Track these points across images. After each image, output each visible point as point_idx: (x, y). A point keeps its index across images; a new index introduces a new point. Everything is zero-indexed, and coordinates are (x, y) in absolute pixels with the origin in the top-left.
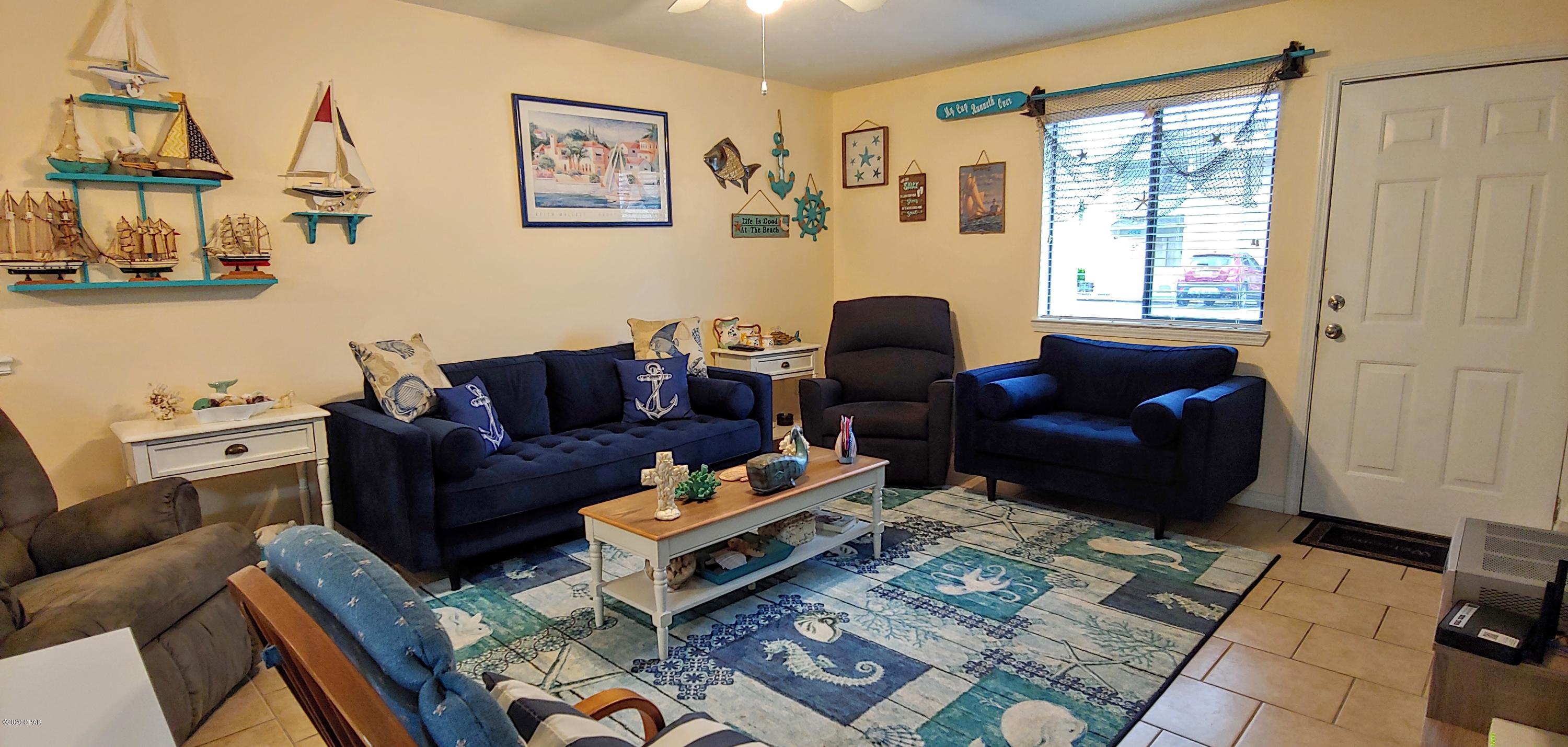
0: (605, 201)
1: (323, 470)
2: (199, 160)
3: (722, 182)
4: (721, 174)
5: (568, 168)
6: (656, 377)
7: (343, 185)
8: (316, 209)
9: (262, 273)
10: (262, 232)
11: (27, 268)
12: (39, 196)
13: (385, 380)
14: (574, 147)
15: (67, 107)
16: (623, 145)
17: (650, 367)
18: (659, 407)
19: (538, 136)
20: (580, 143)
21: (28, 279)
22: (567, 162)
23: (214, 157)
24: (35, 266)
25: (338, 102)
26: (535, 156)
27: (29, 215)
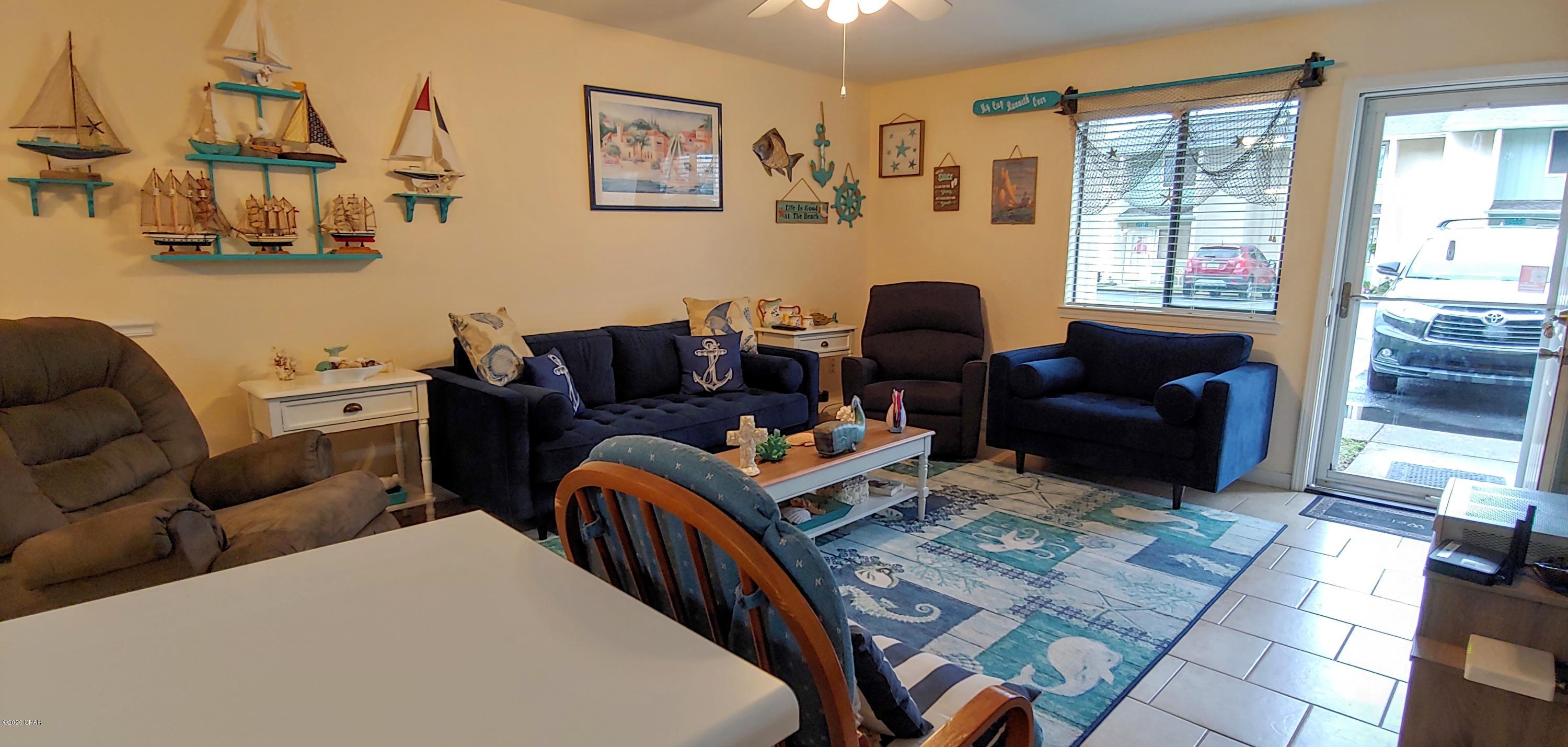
0: (664, 187)
1: (424, 428)
2: (318, 144)
3: (769, 170)
4: (768, 163)
5: (632, 155)
6: (713, 352)
7: (438, 170)
8: (413, 190)
9: (368, 248)
10: (369, 211)
11: (171, 240)
12: (180, 175)
13: (479, 349)
14: (638, 135)
15: (204, 94)
16: (681, 135)
17: (707, 342)
18: (714, 380)
19: (607, 125)
20: (644, 132)
21: (171, 249)
22: (631, 149)
23: (331, 142)
24: (178, 238)
25: (435, 92)
26: (603, 144)
27: (173, 192)
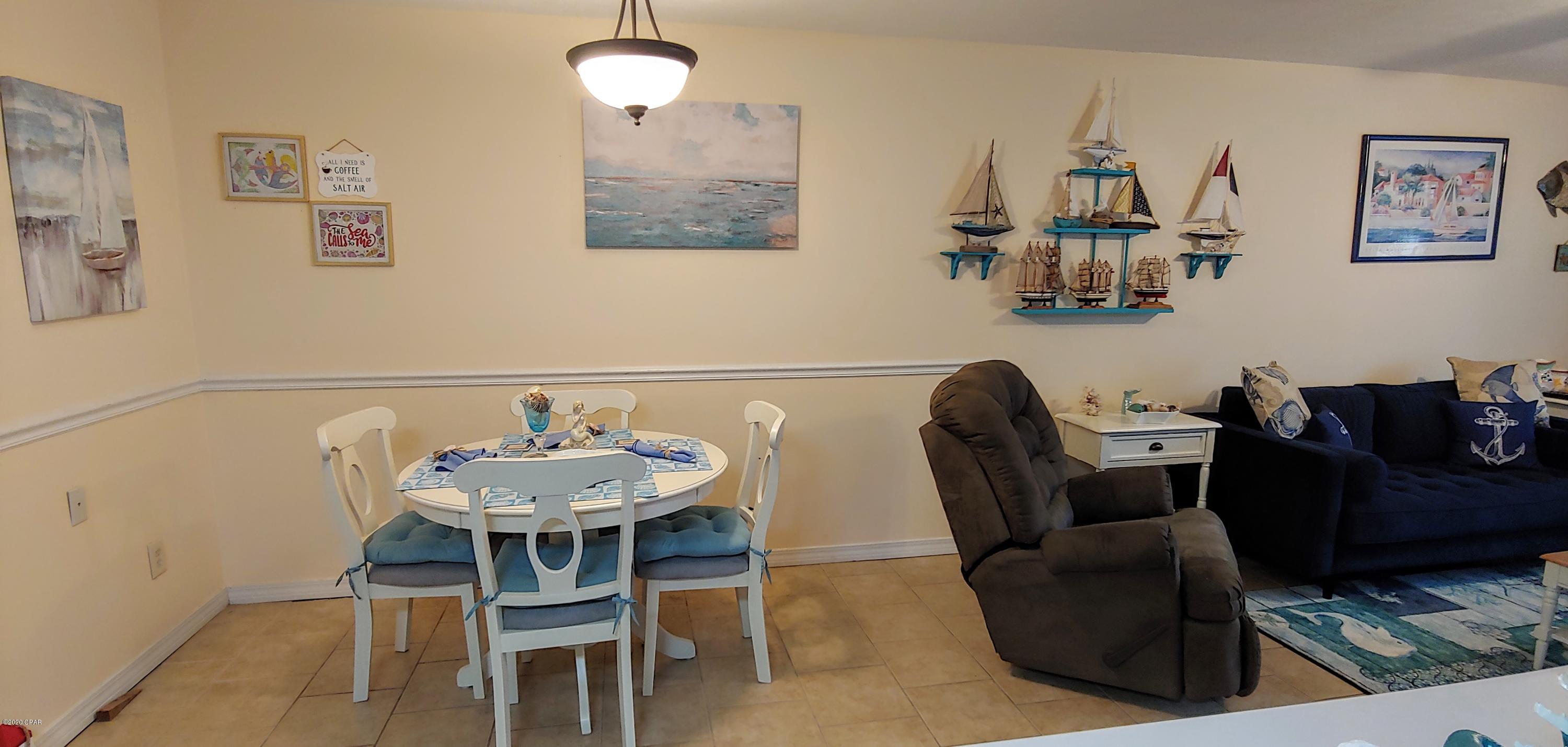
0: (1432, 235)
1: (1205, 472)
2: (1139, 214)
3: (1553, 210)
4: (1552, 201)
5: (1402, 203)
6: (1500, 422)
7: (1223, 231)
8: (1199, 250)
9: (1161, 303)
10: (1166, 270)
13: (1272, 402)
14: (1412, 182)
15: (1064, 180)
16: (1459, 177)
17: (1490, 411)
18: (1500, 453)
19: (1382, 174)
20: (1418, 177)
21: (1030, 305)
22: (1402, 197)
23: (1150, 211)
25: (1233, 159)
26: (1375, 194)
27: (1037, 259)
